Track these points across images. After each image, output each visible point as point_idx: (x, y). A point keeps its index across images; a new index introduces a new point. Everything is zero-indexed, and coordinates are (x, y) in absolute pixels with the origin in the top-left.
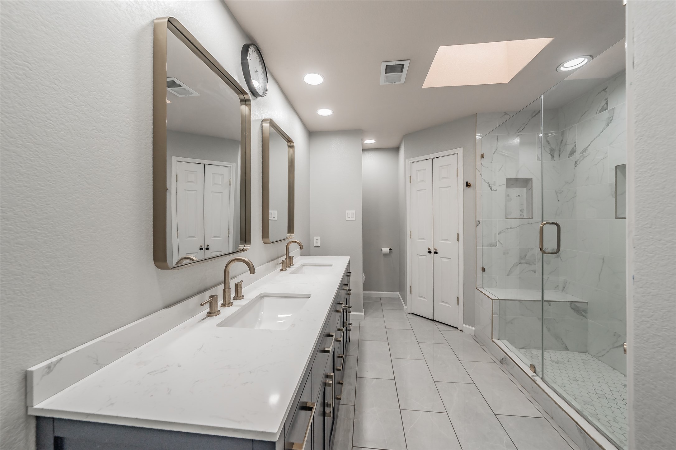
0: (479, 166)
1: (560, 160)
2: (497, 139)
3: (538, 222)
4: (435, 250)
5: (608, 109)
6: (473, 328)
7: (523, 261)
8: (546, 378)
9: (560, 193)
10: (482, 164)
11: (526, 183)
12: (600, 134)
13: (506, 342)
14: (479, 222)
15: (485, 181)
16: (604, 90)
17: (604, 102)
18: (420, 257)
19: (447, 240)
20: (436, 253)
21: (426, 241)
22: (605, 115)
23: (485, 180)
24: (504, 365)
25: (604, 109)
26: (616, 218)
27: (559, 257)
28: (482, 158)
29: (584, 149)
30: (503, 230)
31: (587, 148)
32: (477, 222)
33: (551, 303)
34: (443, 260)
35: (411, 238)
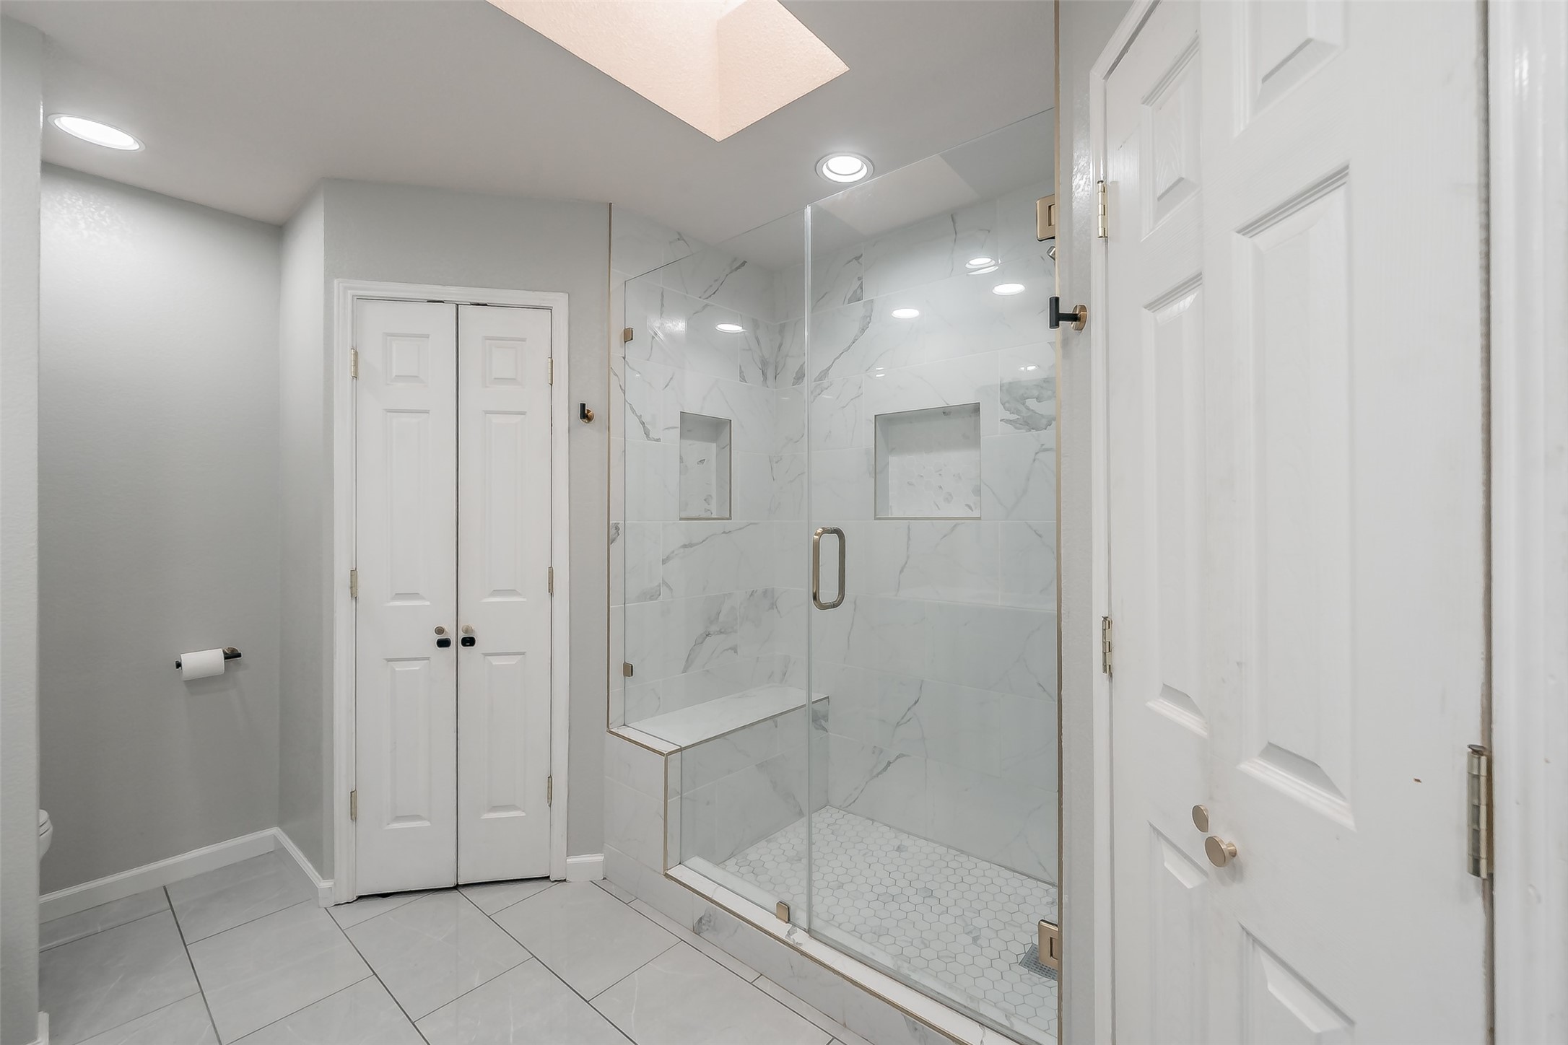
0: (617, 364)
1: (776, 388)
2: (662, 300)
3: (740, 529)
4: (466, 632)
5: (864, 300)
6: (599, 858)
7: (714, 628)
8: (817, 924)
9: (777, 462)
10: (624, 358)
11: (716, 429)
12: (849, 347)
13: (697, 862)
14: (617, 529)
15: (634, 411)
16: (857, 258)
17: (856, 284)
18: (399, 667)
19: (512, 592)
20: (468, 642)
21: (428, 603)
22: (858, 309)
23: (632, 408)
24: (705, 935)
25: (857, 297)
26: (876, 519)
27: (775, 607)
28: (625, 342)
29: (822, 371)
30: (673, 552)
31: (829, 368)
32: (613, 531)
33: (779, 719)
34: (496, 661)
35: (354, 596)
